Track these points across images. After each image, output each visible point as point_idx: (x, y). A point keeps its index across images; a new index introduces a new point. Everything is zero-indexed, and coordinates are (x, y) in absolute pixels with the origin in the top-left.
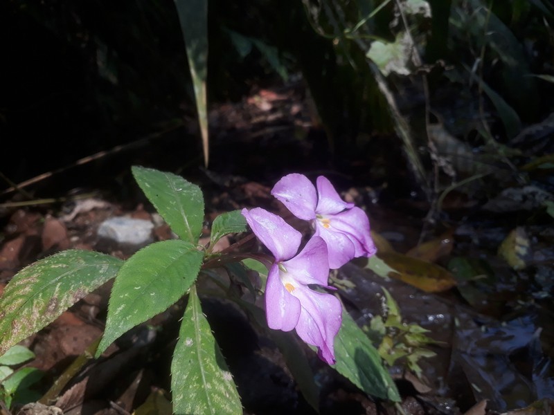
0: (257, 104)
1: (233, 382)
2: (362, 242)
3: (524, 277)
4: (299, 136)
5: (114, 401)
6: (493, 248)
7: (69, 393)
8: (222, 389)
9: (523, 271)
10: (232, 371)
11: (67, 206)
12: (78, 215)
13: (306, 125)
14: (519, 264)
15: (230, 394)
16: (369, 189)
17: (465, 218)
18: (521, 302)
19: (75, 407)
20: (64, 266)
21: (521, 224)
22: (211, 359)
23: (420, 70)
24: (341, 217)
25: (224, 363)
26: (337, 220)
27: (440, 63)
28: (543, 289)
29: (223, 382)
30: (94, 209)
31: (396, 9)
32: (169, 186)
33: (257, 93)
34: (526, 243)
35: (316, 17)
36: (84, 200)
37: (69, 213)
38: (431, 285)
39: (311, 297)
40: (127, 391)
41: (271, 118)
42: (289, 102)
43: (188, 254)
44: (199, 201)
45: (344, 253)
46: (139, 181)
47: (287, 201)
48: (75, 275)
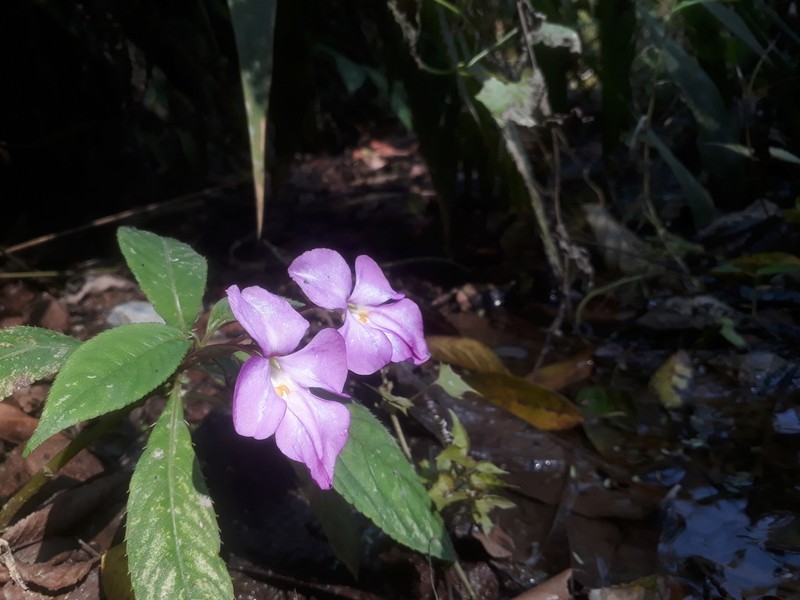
0: (366, 160)
1: (213, 510)
2: (410, 344)
3: (676, 417)
4: (414, 209)
5: (87, 541)
6: (642, 378)
7: (23, 523)
8: (195, 516)
9: (676, 410)
10: (213, 495)
11: (74, 282)
12: (87, 296)
13: (426, 194)
14: (676, 400)
15: (205, 523)
16: (491, 287)
17: (614, 335)
18: (665, 451)
19: (32, 544)
20: (8, 345)
21: (687, 347)
22: (185, 477)
23: (549, 120)
24: (384, 310)
25: (203, 484)
26: (379, 313)
27: (575, 114)
28: (698, 436)
29: (198, 507)
30: (111, 290)
31: (522, 40)
32: (162, 255)
33: (367, 145)
34: (687, 372)
35: (413, 43)
36: (96, 276)
37: (74, 293)
38: (547, 420)
39: (310, 403)
40: (106, 530)
41: (380, 179)
42: (410, 159)
43: (171, 342)
44: (200, 277)
45: (380, 355)
46: (123, 246)
47: (306, 282)
48: (21, 357)
